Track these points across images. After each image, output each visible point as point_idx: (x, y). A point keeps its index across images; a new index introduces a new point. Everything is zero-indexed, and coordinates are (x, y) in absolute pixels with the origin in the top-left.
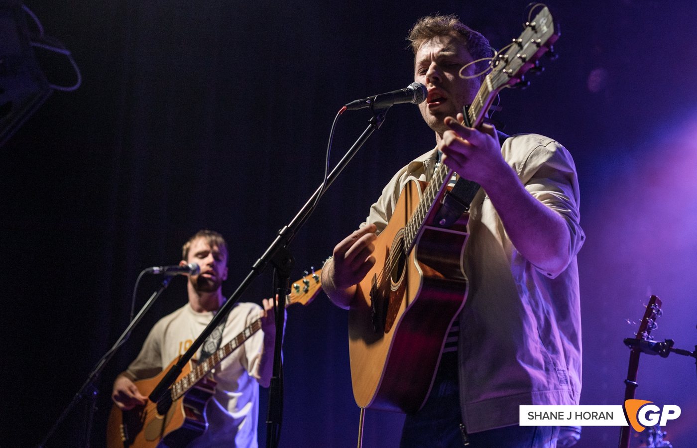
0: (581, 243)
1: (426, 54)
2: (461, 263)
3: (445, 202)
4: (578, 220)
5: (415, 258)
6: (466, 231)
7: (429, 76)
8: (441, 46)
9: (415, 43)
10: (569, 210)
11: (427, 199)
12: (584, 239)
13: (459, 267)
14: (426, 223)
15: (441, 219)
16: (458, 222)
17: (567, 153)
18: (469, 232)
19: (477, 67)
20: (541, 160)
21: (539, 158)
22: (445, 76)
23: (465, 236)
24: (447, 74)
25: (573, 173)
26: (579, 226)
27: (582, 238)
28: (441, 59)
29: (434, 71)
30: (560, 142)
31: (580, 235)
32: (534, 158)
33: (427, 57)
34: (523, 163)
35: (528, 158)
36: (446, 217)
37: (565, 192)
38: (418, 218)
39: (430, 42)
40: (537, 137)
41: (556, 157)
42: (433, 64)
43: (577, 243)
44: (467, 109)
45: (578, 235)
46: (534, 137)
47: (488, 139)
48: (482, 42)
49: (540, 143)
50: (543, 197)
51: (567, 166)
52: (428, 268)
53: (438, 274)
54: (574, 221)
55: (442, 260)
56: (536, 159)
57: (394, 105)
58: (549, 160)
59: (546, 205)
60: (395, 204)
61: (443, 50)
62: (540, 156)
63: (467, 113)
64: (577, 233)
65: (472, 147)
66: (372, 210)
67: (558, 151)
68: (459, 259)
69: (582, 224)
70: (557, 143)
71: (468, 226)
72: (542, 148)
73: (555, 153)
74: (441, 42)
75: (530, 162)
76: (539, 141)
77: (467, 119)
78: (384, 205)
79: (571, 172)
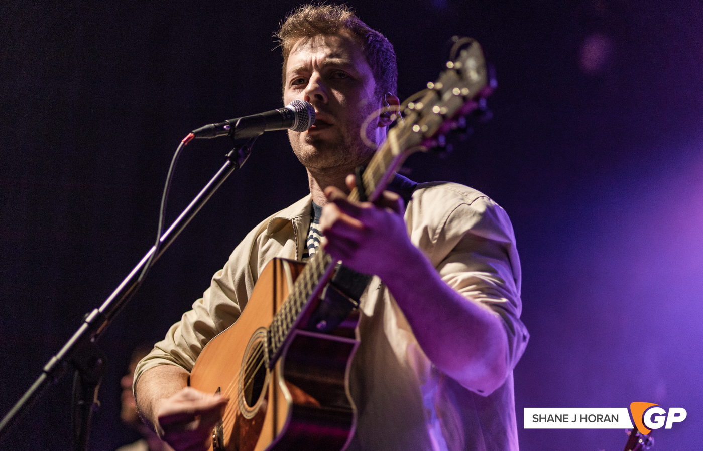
0: (523, 346)
1: (305, 59)
2: (347, 383)
3: (327, 295)
4: (518, 312)
5: (281, 375)
6: (353, 337)
7: (310, 92)
8: (328, 51)
9: (287, 42)
10: (504, 300)
11: (301, 293)
12: (527, 340)
13: (343, 388)
14: (299, 326)
15: (318, 321)
16: (345, 324)
17: (502, 214)
18: (358, 339)
19: (377, 85)
20: (465, 225)
21: (462, 222)
22: (332, 94)
23: (352, 345)
24: (335, 92)
25: (510, 244)
26: (520, 321)
27: (524, 337)
28: (328, 68)
29: (317, 85)
30: (491, 196)
31: (522, 334)
32: (455, 224)
33: (306, 65)
34: (439, 231)
35: (445, 223)
36: (326, 318)
37: (500, 272)
38: (286, 318)
39: (310, 42)
40: (458, 190)
41: (487, 219)
42: (315, 75)
43: (518, 346)
44: (362, 172)
45: (519, 335)
46: (454, 189)
47: (388, 217)
48: (385, 46)
49: (463, 200)
50: (466, 283)
51: (503, 233)
52: (299, 392)
53: (312, 400)
54: (513, 315)
55: (319, 379)
56: (457, 225)
57: (265, 133)
58: (476, 227)
59: (468, 295)
60: (251, 285)
61: (331, 56)
62: (463, 221)
63: (361, 179)
64: (516, 334)
65: (366, 231)
66: (213, 283)
67: (489, 213)
68: (343, 378)
69: (524, 318)
70: (486, 198)
71: (357, 330)
72: (466, 206)
73: (484, 215)
74: (328, 44)
75: (449, 229)
76: (460, 197)
77: (361, 186)
78: (234, 281)
79: (507, 241)
